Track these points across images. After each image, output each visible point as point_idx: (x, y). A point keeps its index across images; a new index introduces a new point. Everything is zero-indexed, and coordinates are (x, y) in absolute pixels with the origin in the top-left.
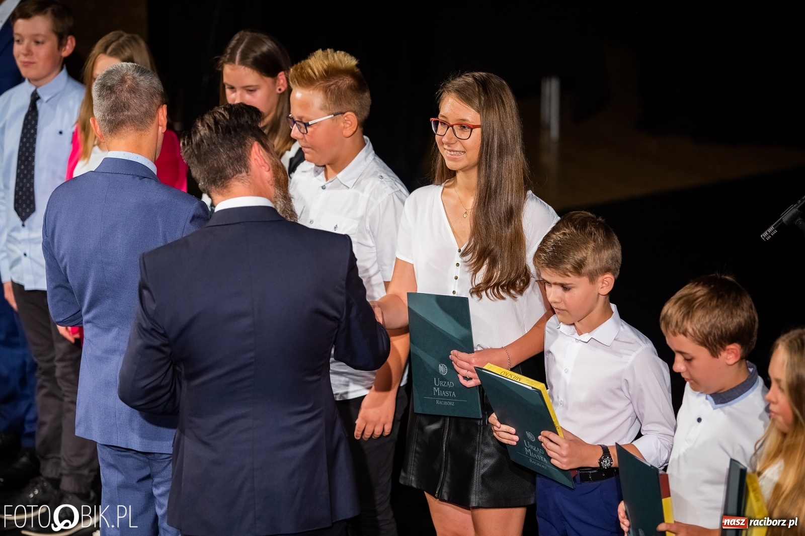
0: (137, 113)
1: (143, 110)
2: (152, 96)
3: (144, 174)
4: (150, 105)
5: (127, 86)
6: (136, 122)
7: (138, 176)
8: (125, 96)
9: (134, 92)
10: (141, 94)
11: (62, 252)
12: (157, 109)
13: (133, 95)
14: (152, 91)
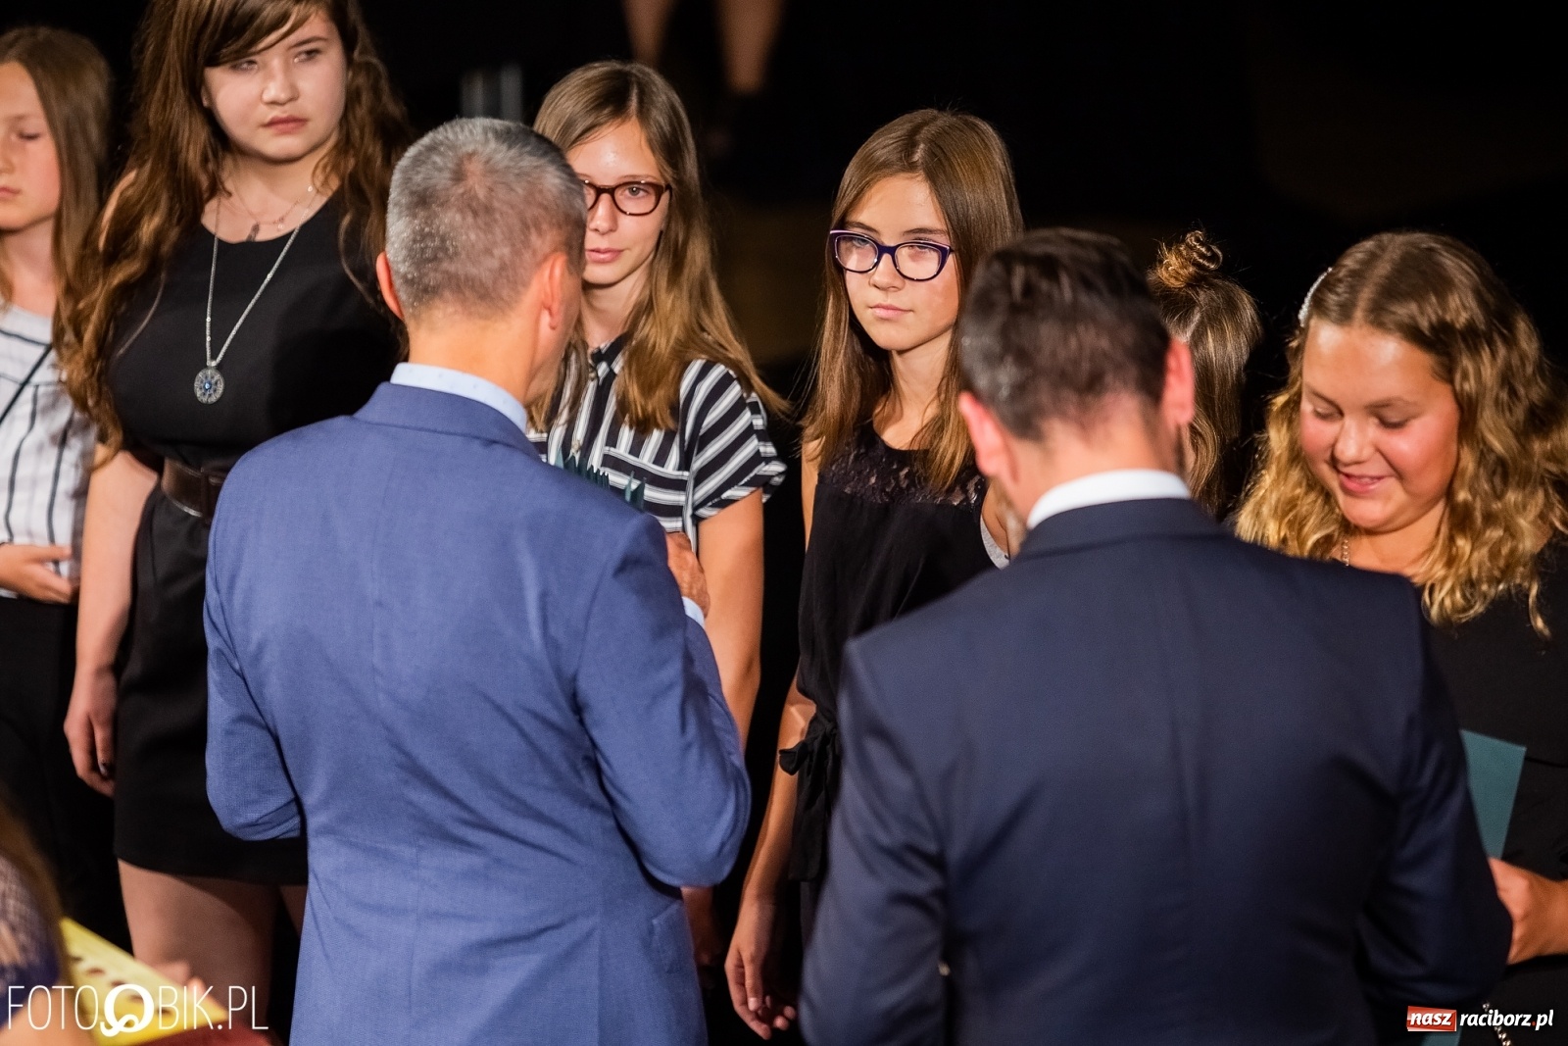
0: (473, 271)
1: (495, 264)
2: (528, 228)
3: (495, 433)
4: (516, 253)
5: (461, 191)
6: (468, 293)
7: (477, 438)
8: (449, 219)
9: (475, 214)
10: (496, 221)
11: (256, 636)
12: (539, 265)
13: (470, 219)
14: (532, 212)
